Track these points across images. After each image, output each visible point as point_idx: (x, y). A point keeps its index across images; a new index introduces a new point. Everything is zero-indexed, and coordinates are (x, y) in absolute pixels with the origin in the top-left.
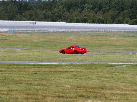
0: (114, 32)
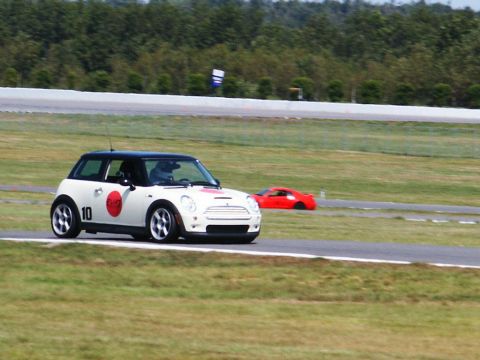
0: (20, 115)
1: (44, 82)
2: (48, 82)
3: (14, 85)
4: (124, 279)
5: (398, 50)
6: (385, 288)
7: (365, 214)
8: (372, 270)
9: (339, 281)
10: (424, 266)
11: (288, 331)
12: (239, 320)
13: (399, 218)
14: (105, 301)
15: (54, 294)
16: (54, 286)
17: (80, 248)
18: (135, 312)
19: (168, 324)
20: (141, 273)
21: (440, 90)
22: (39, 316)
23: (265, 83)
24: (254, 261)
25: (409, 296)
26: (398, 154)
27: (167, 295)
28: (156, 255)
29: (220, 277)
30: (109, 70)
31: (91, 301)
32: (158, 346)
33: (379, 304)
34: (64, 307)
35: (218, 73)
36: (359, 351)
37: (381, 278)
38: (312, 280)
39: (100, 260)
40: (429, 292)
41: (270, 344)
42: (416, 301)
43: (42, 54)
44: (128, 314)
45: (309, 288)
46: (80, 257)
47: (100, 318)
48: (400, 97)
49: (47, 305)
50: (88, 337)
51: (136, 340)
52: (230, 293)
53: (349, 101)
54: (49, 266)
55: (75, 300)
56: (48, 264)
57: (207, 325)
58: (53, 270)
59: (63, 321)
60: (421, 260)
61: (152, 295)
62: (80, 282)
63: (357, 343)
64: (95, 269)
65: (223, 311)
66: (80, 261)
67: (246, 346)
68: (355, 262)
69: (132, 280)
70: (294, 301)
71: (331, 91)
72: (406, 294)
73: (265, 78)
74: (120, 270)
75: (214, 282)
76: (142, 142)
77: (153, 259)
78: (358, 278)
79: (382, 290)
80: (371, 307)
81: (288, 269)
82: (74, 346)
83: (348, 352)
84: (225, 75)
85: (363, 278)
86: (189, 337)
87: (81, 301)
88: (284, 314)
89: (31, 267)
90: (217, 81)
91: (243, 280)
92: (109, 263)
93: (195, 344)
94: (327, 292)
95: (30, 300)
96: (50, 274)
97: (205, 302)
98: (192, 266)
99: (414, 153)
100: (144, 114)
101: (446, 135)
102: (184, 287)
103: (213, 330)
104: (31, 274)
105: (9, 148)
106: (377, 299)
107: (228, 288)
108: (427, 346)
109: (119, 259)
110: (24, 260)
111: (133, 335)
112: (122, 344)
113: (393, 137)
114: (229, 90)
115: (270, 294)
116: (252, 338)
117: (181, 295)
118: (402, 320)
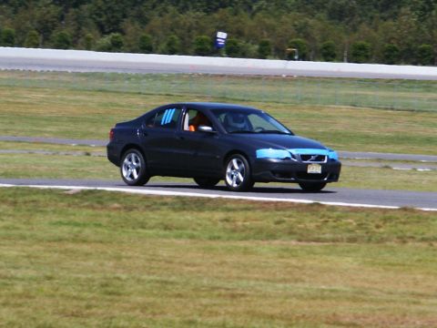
1: (64, 44)
2: (68, 43)
3: (36, 46)
4: (139, 223)
5: (385, 14)
6: (377, 230)
7: (356, 163)
8: (364, 214)
9: (334, 224)
10: (412, 210)
11: (289, 269)
12: (243, 260)
13: (387, 167)
14: (123, 242)
15: (77, 236)
16: (76, 229)
17: (98, 195)
18: (151, 252)
19: (180, 263)
20: (154, 217)
21: (423, 51)
22: (63, 256)
23: (264, 44)
24: (257, 205)
25: (398, 238)
26: (387, 109)
27: (179, 237)
28: (169, 200)
29: (227, 220)
30: (122, 32)
31: (111, 242)
32: (172, 283)
33: (371, 245)
34: (85, 248)
35: (222, 35)
36: (354, 287)
37: (373, 222)
38: (310, 223)
39: (116, 205)
40: (416, 234)
41: (274, 281)
42: (404, 242)
43: (62, 18)
44: (144, 254)
45: (308, 230)
46: (99, 202)
47: (119, 258)
48: (387, 57)
49: (71, 246)
50: (108, 275)
51: (152, 277)
52: (236, 235)
53: (342, 61)
54: (71, 210)
55: (96, 242)
56: (70, 209)
57: (216, 264)
58: (74, 215)
59: (85, 260)
60: (409, 206)
61: (165, 237)
62: (100, 225)
63: (353, 280)
64: (113, 213)
65: (229, 251)
66: (99, 206)
67: (252, 283)
68: (349, 207)
69: (147, 224)
70: (294, 243)
71: (325, 51)
72: (395, 236)
73: (265, 40)
74: (135, 215)
75: (220, 225)
76: (153, 98)
77: (165, 204)
78: (351, 222)
79: (374, 232)
80: (364, 247)
81: (288, 213)
82: (96, 283)
83: (344, 289)
84: (228, 37)
85: (355, 221)
86: (199, 275)
87: (101, 242)
88: (285, 254)
89: (54, 212)
90: (221, 42)
91: (248, 223)
92: (125, 208)
93: (205, 282)
94: (324, 234)
95: (55, 241)
96: (72, 217)
97: (214, 244)
98: (200, 210)
99: (399, 107)
100: (154, 73)
101: (429, 91)
102: (194, 229)
103: (220, 269)
104: (55, 218)
105: (31, 104)
106: (369, 240)
107: (234, 231)
108: (416, 283)
109: (135, 205)
110: (47, 205)
111: (149, 274)
112: (139, 281)
113: (382, 93)
114: (232, 51)
115: (272, 236)
116: (256, 276)
117: (192, 237)
118: (393, 259)
